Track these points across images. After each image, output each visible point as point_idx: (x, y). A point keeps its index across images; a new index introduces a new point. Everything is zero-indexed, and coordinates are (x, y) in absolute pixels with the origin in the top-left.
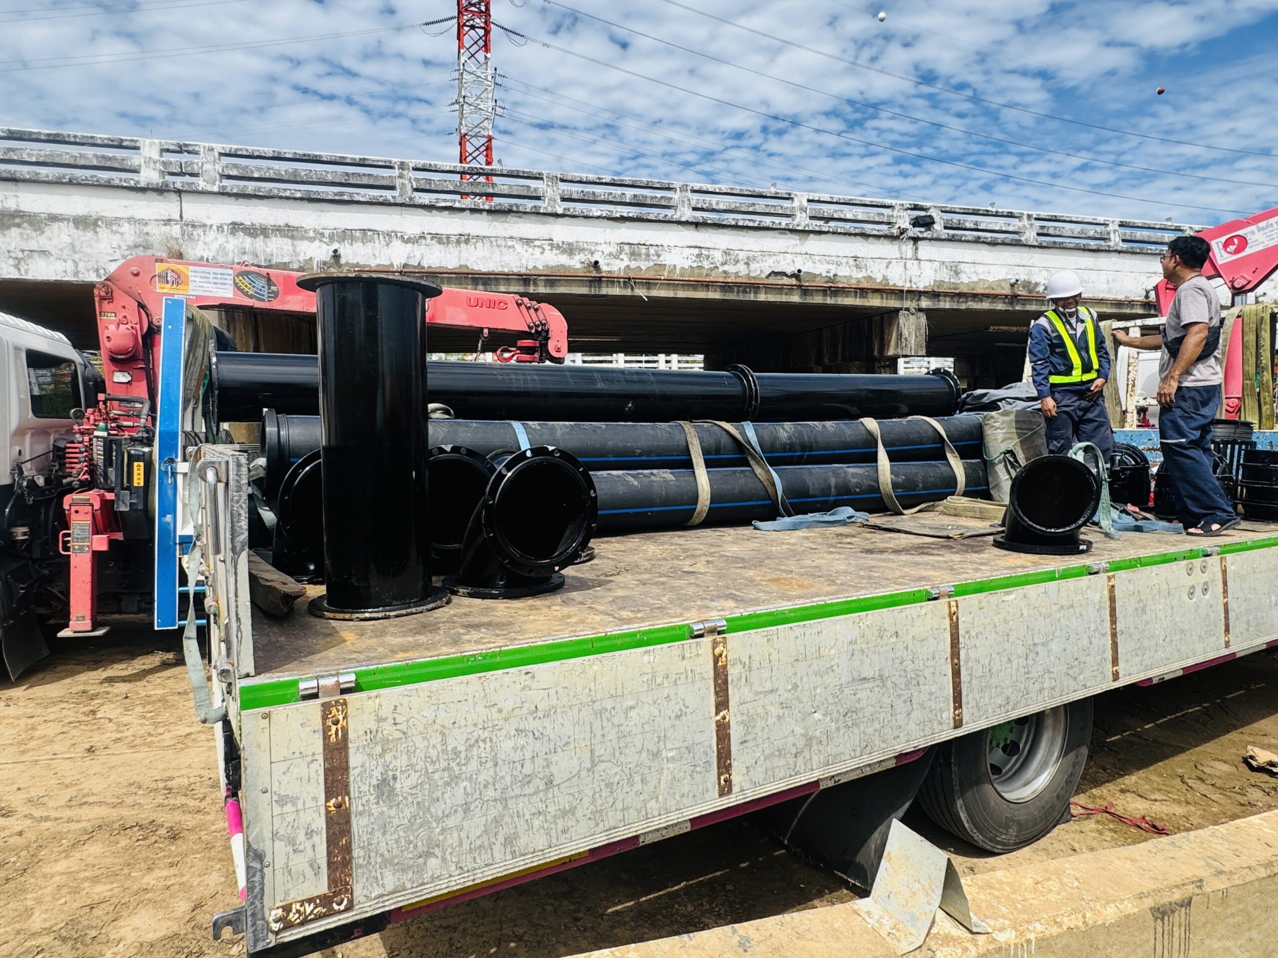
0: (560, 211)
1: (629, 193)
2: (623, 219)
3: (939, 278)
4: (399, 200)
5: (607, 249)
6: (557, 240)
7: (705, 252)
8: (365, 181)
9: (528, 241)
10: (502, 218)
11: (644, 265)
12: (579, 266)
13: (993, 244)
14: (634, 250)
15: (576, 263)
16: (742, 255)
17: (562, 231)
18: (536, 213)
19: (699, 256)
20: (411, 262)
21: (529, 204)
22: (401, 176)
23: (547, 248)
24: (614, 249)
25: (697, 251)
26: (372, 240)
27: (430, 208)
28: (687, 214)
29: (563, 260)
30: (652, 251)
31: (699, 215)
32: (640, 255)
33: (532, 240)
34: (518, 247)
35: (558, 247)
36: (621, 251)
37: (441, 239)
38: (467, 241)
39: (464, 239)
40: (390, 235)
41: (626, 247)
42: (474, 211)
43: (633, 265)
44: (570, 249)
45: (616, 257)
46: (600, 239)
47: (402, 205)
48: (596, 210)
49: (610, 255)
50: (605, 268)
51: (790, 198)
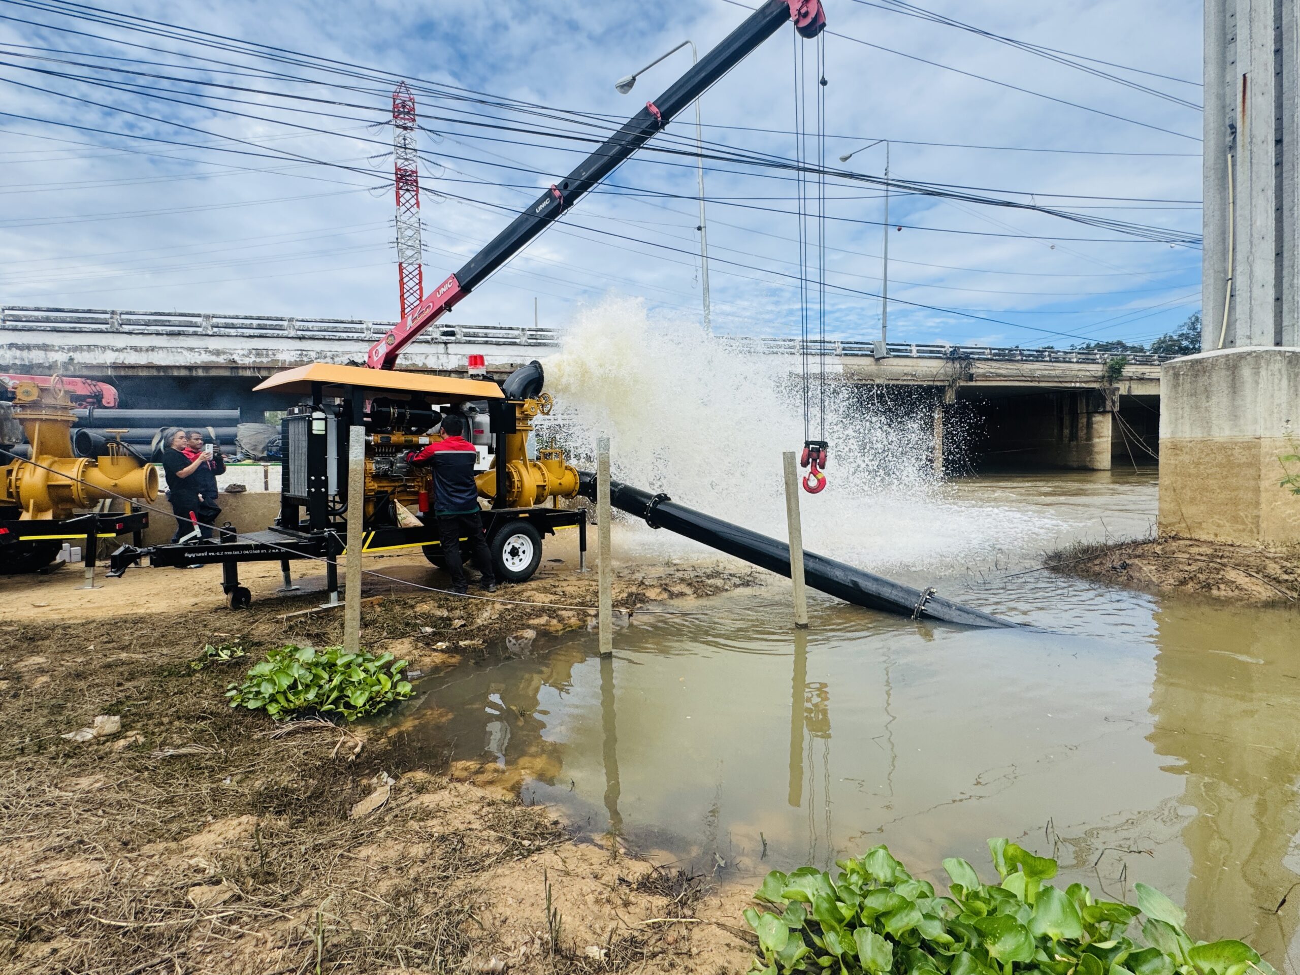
0: (210, 333)
1: (255, 322)
2: (250, 336)
3: (461, 363)
4: (110, 330)
5: (241, 352)
6: (211, 348)
7: (304, 353)
8: (90, 321)
9: (191, 349)
10: (176, 338)
11: (265, 360)
12: (223, 361)
13: (498, 344)
14: (259, 353)
15: (221, 360)
16: (329, 354)
17: (214, 344)
18: (195, 334)
19: (301, 355)
20: (118, 361)
21: (191, 330)
22: (111, 318)
23: (203, 352)
24: (245, 352)
25: (299, 352)
26: (94, 350)
27: (130, 333)
28: (292, 333)
29: (214, 358)
30: (270, 353)
31: (300, 333)
32: (262, 355)
33: (194, 348)
34: (185, 352)
35: (210, 352)
36: (251, 353)
37: (135, 349)
38: (153, 350)
39: (153, 349)
40: (104, 348)
41: (254, 352)
42: (158, 334)
43: (258, 360)
44: (218, 353)
45: (247, 356)
46: (239, 347)
47: (113, 332)
48: (233, 332)
49: (243, 355)
50: (240, 362)
51: (361, 323)
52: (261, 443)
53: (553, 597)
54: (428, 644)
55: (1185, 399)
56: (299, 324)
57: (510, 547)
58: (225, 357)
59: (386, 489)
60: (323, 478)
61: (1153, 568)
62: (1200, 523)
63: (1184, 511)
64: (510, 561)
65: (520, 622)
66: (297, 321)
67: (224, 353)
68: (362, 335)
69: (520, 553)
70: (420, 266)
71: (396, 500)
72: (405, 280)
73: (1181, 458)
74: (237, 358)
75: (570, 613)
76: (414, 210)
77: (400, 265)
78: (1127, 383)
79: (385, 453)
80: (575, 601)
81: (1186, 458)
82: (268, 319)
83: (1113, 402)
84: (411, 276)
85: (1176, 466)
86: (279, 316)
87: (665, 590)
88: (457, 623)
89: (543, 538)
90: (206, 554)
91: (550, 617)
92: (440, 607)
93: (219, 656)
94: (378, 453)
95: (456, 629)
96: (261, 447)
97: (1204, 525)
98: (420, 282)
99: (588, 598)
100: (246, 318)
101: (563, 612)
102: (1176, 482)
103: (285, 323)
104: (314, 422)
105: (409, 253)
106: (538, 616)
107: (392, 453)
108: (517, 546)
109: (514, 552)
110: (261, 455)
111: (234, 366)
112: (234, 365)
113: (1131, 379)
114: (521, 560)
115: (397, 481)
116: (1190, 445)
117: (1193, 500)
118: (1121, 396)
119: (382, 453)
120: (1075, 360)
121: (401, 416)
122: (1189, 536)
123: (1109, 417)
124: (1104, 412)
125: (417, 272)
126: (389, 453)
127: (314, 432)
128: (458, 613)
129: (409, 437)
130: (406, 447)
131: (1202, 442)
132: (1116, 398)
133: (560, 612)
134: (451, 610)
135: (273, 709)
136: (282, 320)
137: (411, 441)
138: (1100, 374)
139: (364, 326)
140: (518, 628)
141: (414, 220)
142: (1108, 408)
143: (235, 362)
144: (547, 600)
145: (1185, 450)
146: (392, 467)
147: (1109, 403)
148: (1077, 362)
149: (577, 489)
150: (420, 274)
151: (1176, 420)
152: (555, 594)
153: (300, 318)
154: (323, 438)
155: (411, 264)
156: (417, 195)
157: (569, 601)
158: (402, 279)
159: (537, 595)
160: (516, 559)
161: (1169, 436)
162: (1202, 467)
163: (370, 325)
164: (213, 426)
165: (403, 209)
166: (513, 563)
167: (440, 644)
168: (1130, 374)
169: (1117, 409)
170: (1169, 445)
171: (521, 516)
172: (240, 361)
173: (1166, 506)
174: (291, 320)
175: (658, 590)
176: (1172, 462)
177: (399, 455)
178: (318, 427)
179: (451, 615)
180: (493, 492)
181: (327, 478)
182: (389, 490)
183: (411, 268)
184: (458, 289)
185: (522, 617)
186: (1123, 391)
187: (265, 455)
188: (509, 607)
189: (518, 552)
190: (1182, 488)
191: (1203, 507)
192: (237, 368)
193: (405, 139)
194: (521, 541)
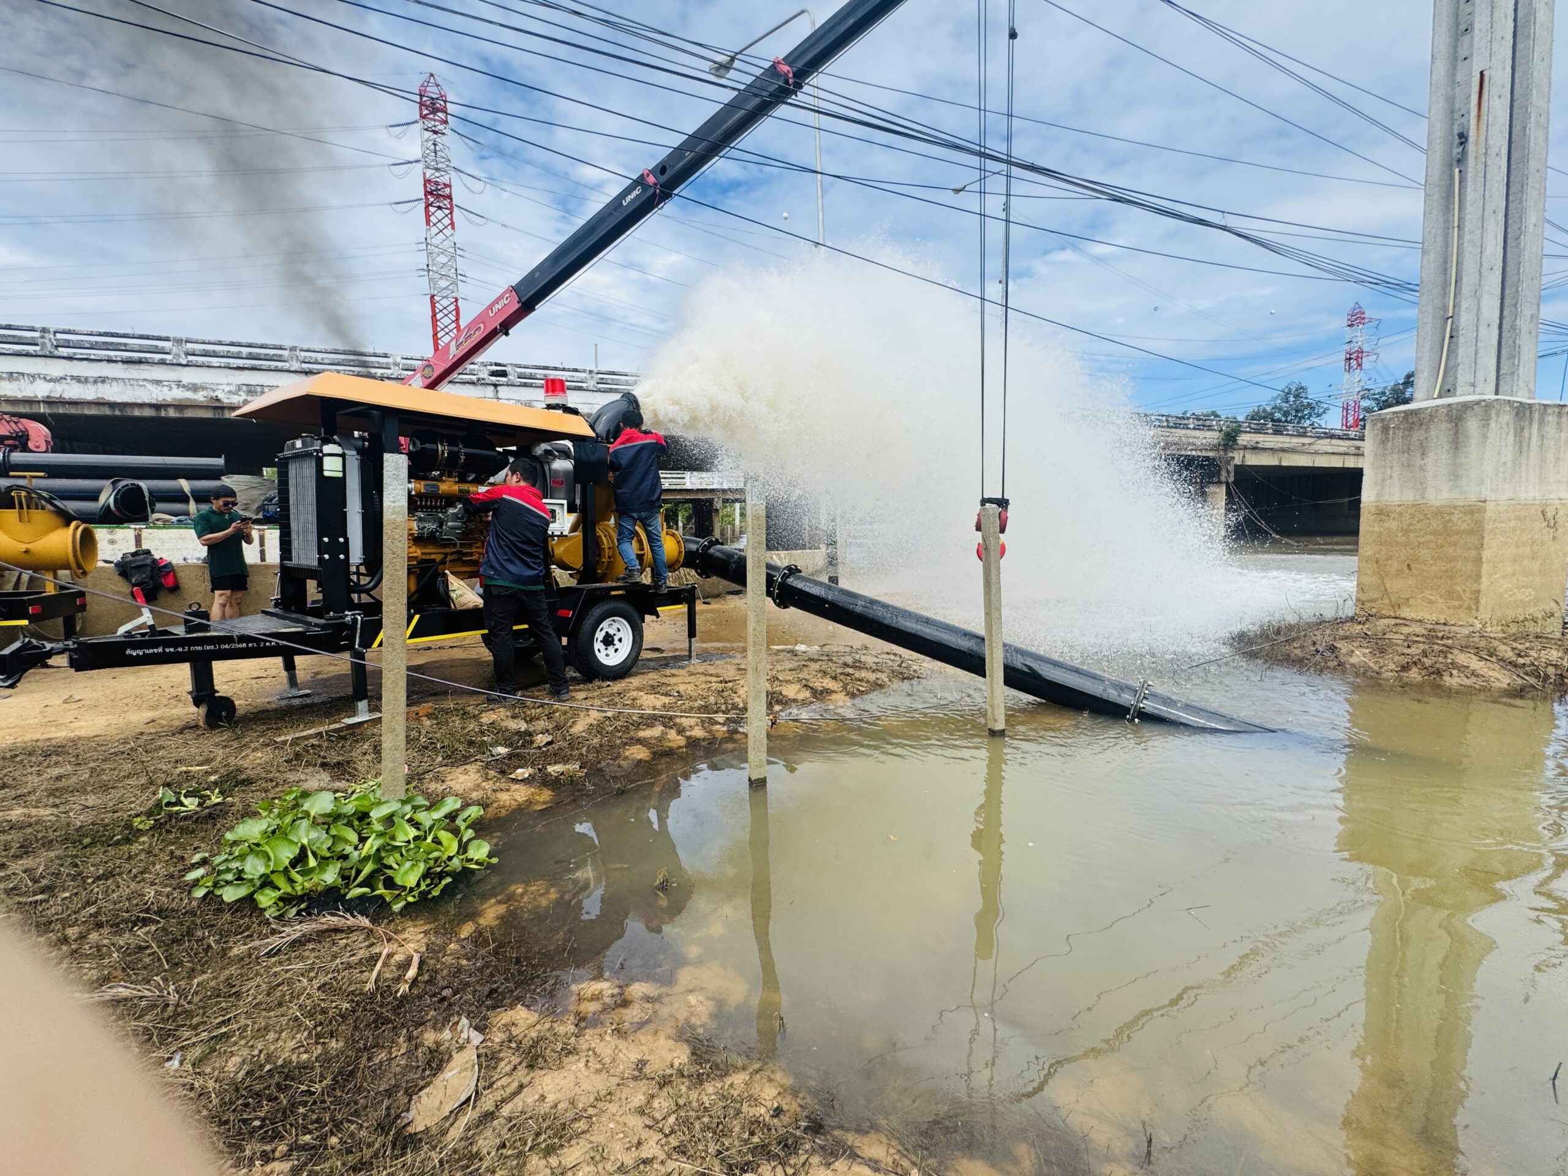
0: (184, 362)
1: (245, 351)
2: (239, 368)
4: (40, 353)
5: (227, 388)
6: (185, 381)
8: (11, 340)
9: (158, 382)
10: (137, 367)
12: (202, 399)
14: (250, 389)
15: (200, 397)
17: (189, 376)
18: (163, 362)
20: (53, 395)
21: (157, 357)
22: (42, 337)
23: (174, 387)
24: (233, 388)
26: (17, 379)
27: (70, 358)
28: (296, 366)
29: (189, 395)
31: (305, 366)
32: (256, 392)
33: (161, 381)
34: (149, 386)
35: (184, 386)
36: (239, 389)
37: (78, 379)
38: (103, 382)
39: (103, 380)
40: (33, 377)
41: (244, 388)
42: (110, 361)
43: (250, 399)
44: (195, 388)
45: (235, 393)
46: (224, 381)
47: (45, 356)
48: (215, 361)
49: (230, 392)
50: (226, 401)
51: (386, 356)
52: (254, 501)
53: (666, 700)
54: (503, 772)
55: (1395, 456)
56: (303, 354)
57: (603, 633)
58: (205, 393)
59: (433, 557)
60: (341, 540)
61: (1367, 651)
62: (1408, 599)
63: (1388, 586)
64: (604, 652)
65: (626, 736)
66: (302, 350)
67: (204, 388)
68: (388, 372)
69: (616, 642)
70: (456, 300)
71: (447, 572)
72: (439, 316)
73: (1386, 524)
74: (221, 396)
75: (692, 722)
76: (448, 231)
77: (432, 297)
78: (1242, 452)
79: (431, 507)
80: (696, 704)
81: (1393, 525)
82: (262, 347)
83: (1228, 472)
84: (445, 312)
85: (1381, 534)
86: (278, 343)
87: (805, 686)
88: (541, 739)
89: (643, 621)
90: (160, 650)
91: (665, 727)
92: (514, 717)
93: (182, 805)
94: (422, 507)
95: (540, 748)
96: (254, 507)
97: (1412, 601)
98: (457, 320)
99: (712, 699)
100: (232, 344)
101: (683, 720)
102: (1379, 553)
103: (286, 353)
104: (326, 460)
105: (443, 283)
106: (652, 726)
107: (441, 507)
108: (611, 632)
109: (608, 641)
110: (254, 517)
111: (218, 406)
112: (217, 404)
113: (1245, 448)
114: (616, 650)
115: (448, 546)
116: (1399, 509)
117: (1399, 573)
118: (1236, 466)
119: (426, 507)
120: (1192, 426)
121: (453, 456)
122: (1393, 614)
123: (1224, 488)
124: (1219, 482)
125: (453, 307)
126: (436, 507)
127: (326, 474)
128: (541, 724)
129: (464, 487)
130: (459, 500)
131: (1414, 506)
132: (1231, 468)
133: (678, 720)
134: (530, 720)
135: (266, 899)
136: (281, 348)
137: (468, 492)
138: (1216, 441)
139: (390, 360)
140: (626, 744)
141: (447, 244)
142: (1223, 479)
143: (218, 400)
144: (658, 704)
145: (1392, 516)
146: (441, 526)
147: (1224, 474)
148: (1194, 429)
149: (682, 559)
150: (457, 309)
151: (1383, 480)
152: (667, 694)
153: (305, 347)
154: (340, 484)
155: (446, 297)
156: (451, 213)
157: (688, 704)
158: (434, 315)
159: (645, 697)
160: (611, 649)
161: (1373, 499)
162: (1412, 535)
163: (398, 360)
164: (187, 478)
165: (434, 230)
166: (607, 655)
167: (519, 771)
168: (1245, 443)
169: (1231, 479)
170: (1373, 510)
171: (613, 593)
172: (226, 399)
173: (1366, 580)
174: (293, 349)
175: (797, 687)
176: (1376, 529)
177: (451, 511)
178: (332, 467)
179: (531, 729)
180: (578, 563)
181: (347, 540)
182: (438, 558)
183: (445, 302)
184: (517, 306)
185: (627, 728)
186: (1238, 461)
187: (260, 516)
188: (609, 714)
189: (613, 640)
190: (1387, 559)
191: (1411, 581)
192: (222, 408)
193: (435, 145)
194: (616, 626)
